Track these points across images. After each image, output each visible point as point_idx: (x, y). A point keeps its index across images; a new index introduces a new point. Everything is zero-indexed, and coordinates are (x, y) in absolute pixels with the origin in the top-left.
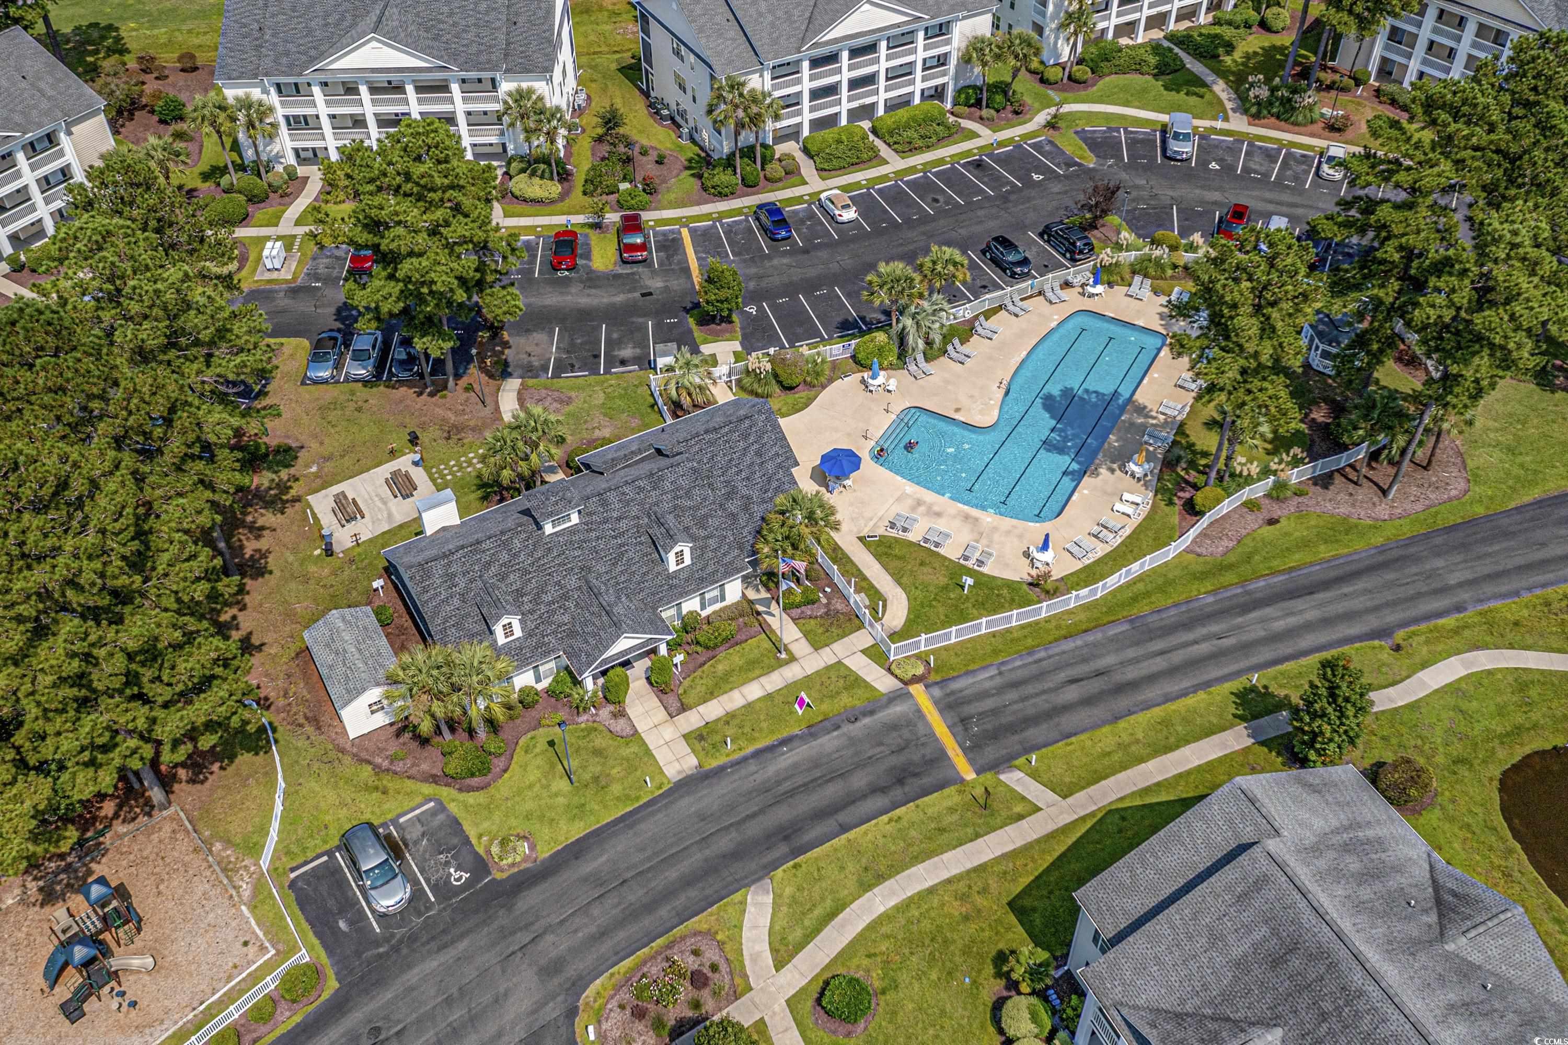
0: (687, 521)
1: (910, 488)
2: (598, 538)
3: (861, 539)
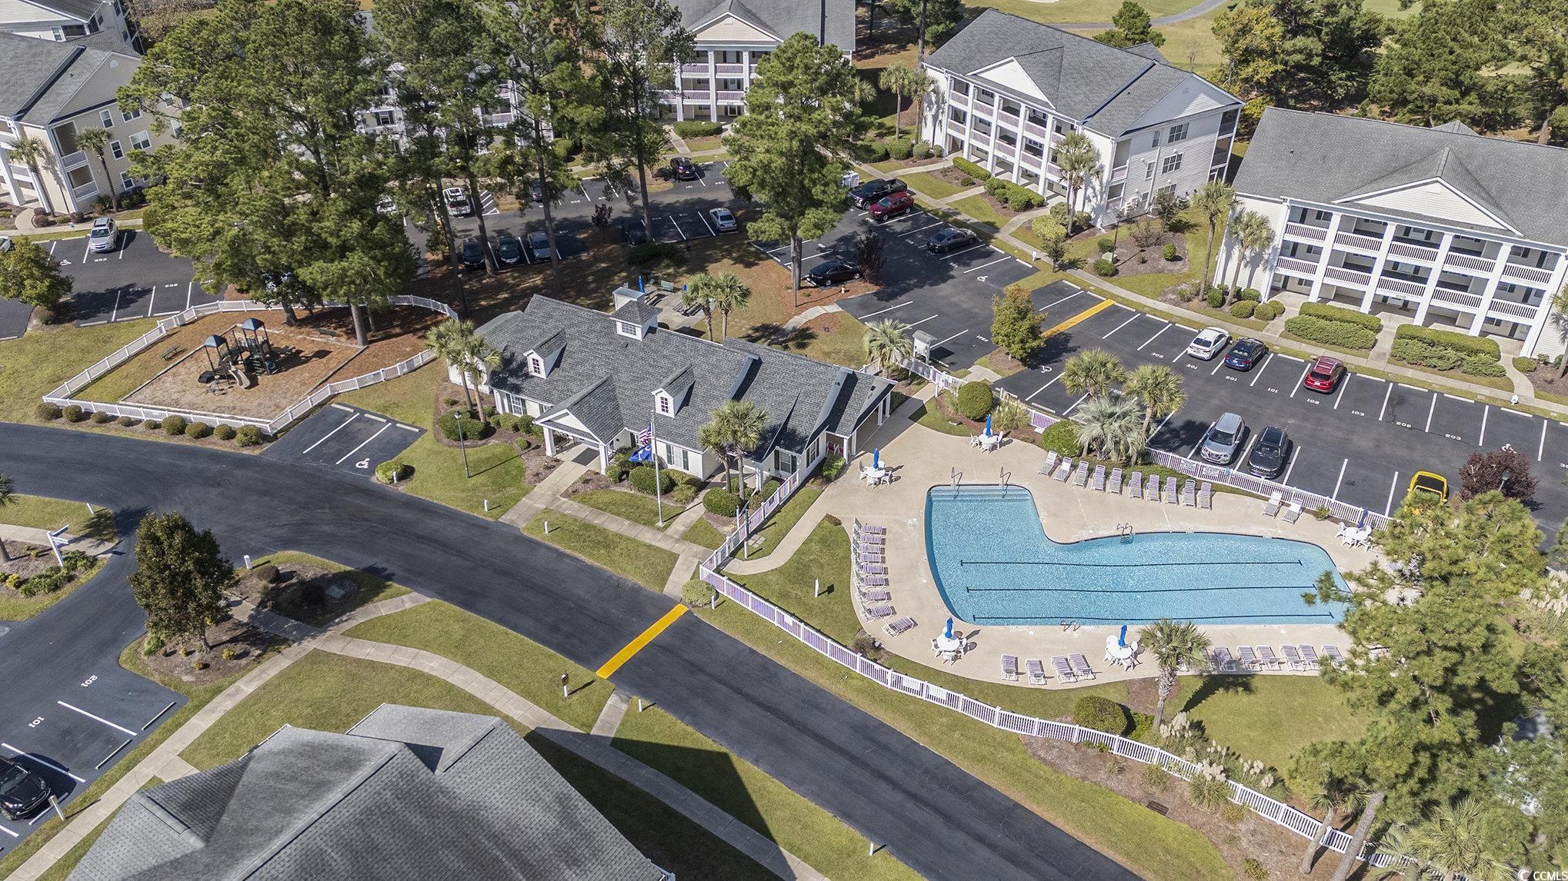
2: (642, 358)
3: (827, 515)
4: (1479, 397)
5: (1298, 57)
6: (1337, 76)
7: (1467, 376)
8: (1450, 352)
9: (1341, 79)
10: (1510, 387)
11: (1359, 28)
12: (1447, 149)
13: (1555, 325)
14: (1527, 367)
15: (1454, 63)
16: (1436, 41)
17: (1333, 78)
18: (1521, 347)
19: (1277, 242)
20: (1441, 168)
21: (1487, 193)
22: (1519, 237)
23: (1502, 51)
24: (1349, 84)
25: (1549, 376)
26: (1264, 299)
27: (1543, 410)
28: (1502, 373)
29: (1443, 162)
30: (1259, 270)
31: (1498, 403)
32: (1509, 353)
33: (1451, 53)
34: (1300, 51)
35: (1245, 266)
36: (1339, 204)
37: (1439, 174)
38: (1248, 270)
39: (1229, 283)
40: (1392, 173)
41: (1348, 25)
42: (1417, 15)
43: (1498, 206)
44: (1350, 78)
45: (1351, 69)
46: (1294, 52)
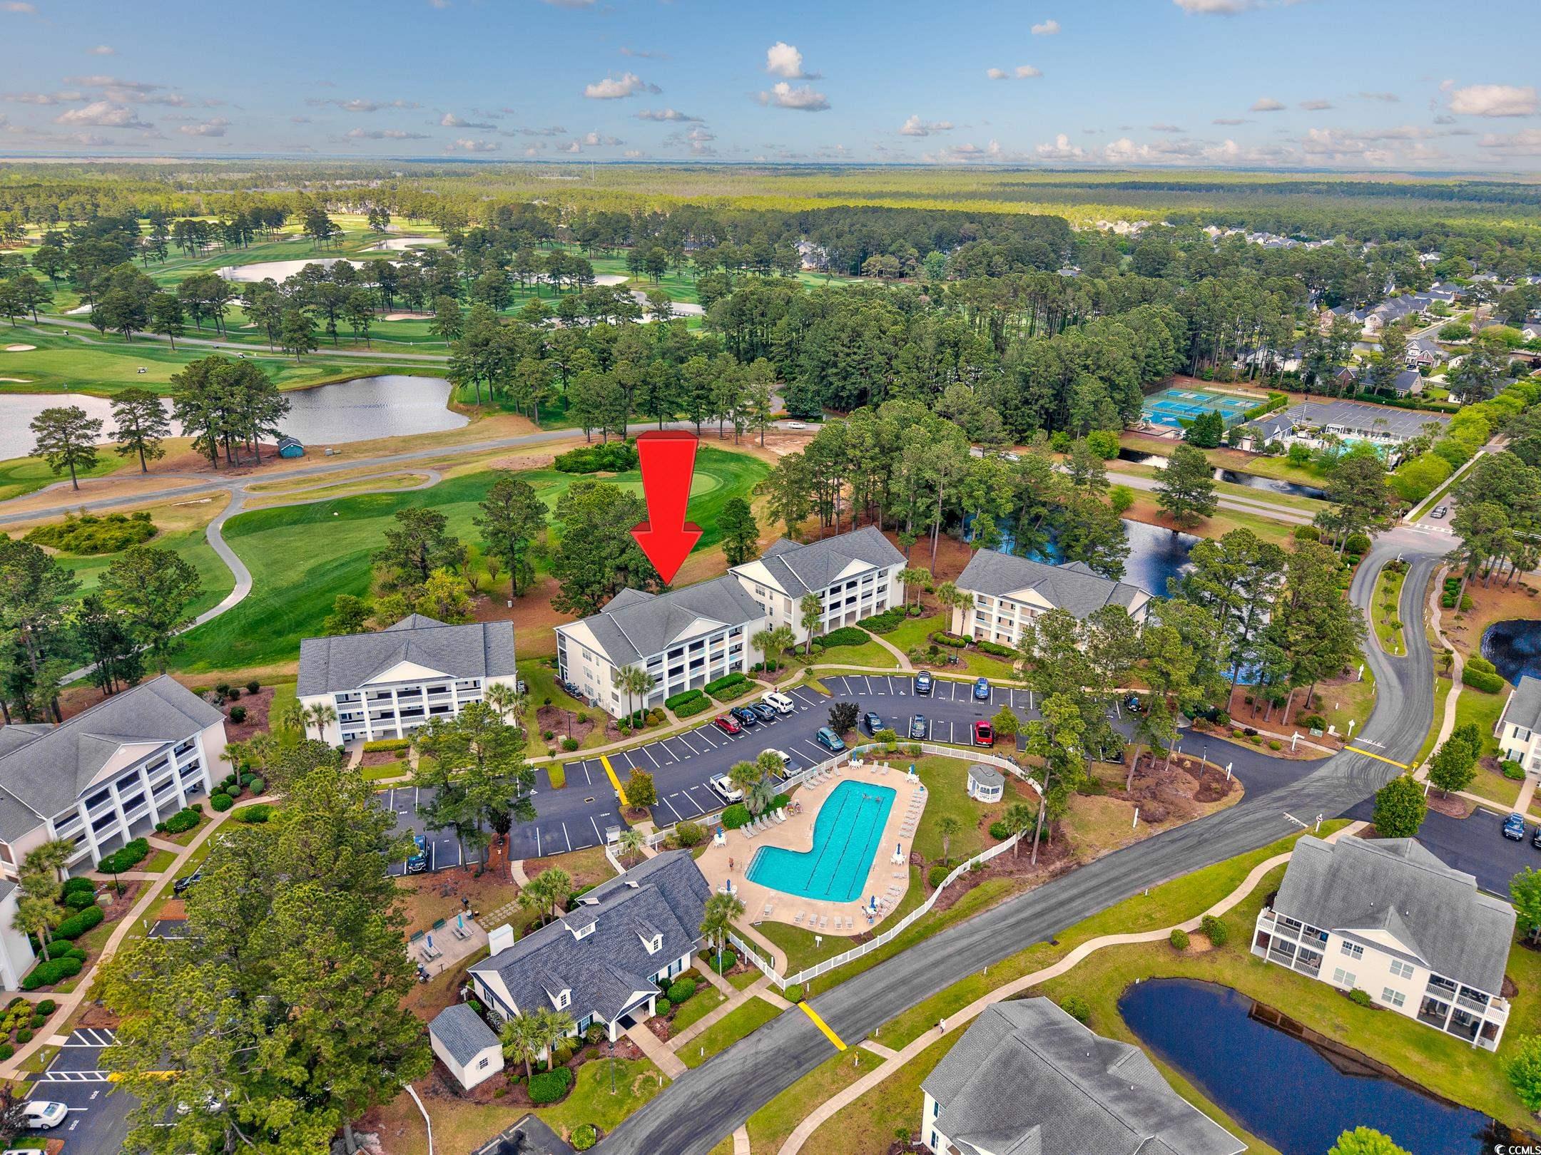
0: (657, 923)
1: (773, 893)
2: (607, 939)
3: (752, 925)
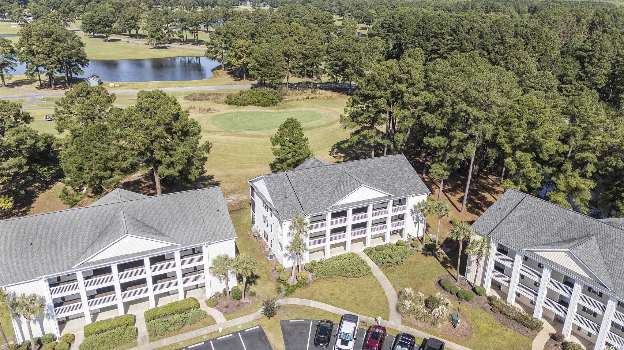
4: (205, 337)
5: (15, 170)
6: (42, 170)
7: (192, 326)
8: (177, 317)
9: (45, 171)
10: (213, 322)
11: (42, 146)
12: (122, 212)
13: (214, 277)
14: (213, 302)
15: (100, 159)
16: (86, 151)
17: (41, 172)
18: (205, 291)
19: (49, 302)
20: (125, 227)
21: (154, 229)
22: (181, 247)
23: (121, 149)
24: (51, 172)
25: (225, 303)
26: (58, 335)
27: (234, 327)
28: (205, 314)
29: (124, 222)
30: (45, 321)
31: (214, 336)
32: (201, 298)
33: (97, 154)
34: (14, 166)
35: (35, 323)
36: (77, 268)
37: (126, 231)
38: (38, 324)
39: (28, 338)
40: (99, 236)
41: (35, 146)
42: (69, 134)
43: (162, 234)
44: (49, 169)
45: (48, 165)
46: (11, 168)
